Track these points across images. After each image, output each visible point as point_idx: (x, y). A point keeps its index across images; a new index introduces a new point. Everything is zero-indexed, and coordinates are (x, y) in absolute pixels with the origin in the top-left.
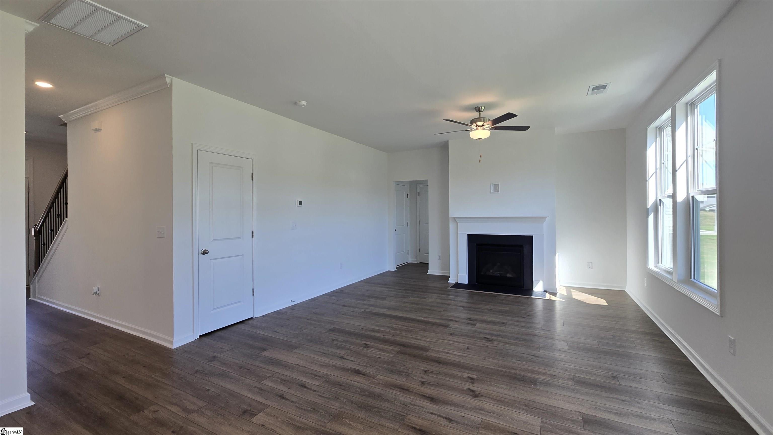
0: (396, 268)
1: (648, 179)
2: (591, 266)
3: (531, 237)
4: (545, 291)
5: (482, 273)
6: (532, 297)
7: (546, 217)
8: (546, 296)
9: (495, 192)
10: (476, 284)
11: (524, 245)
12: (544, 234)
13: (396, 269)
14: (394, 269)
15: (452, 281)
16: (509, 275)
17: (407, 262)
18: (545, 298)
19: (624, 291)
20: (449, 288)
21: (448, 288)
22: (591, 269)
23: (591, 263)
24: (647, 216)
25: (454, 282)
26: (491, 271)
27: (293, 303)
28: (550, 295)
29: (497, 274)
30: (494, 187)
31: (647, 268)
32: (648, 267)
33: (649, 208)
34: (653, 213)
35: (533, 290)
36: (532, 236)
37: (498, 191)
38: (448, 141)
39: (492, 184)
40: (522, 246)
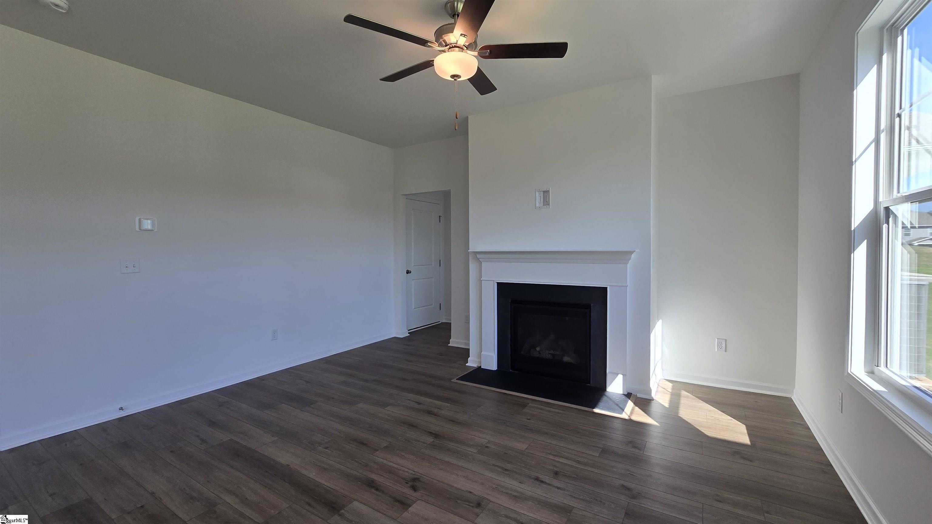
0: (409, 333)
1: (854, 160)
2: (724, 345)
3: (604, 290)
4: (628, 395)
5: (522, 353)
6: (596, 410)
7: (631, 252)
8: (623, 410)
9: (544, 205)
10: (511, 371)
11: (592, 305)
12: (628, 284)
13: (409, 335)
14: (403, 333)
15: (472, 363)
16: (566, 359)
17: (439, 322)
18: (621, 413)
19: (790, 400)
20: (455, 380)
21: (452, 381)
22: (725, 353)
23: (725, 340)
24: (850, 249)
25: (475, 365)
26: (538, 349)
27: (122, 414)
28: (634, 405)
29: (547, 355)
30: (542, 196)
31: (846, 374)
32: (849, 372)
33: (854, 230)
34: (866, 241)
35: (607, 390)
36: (607, 288)
37: (549, 205)
38: (468, 117)
39: (538, 191)
40: (588, 307)
